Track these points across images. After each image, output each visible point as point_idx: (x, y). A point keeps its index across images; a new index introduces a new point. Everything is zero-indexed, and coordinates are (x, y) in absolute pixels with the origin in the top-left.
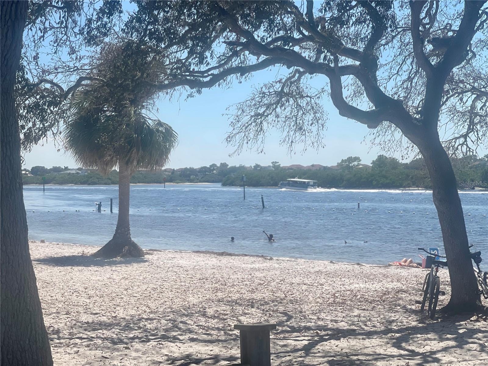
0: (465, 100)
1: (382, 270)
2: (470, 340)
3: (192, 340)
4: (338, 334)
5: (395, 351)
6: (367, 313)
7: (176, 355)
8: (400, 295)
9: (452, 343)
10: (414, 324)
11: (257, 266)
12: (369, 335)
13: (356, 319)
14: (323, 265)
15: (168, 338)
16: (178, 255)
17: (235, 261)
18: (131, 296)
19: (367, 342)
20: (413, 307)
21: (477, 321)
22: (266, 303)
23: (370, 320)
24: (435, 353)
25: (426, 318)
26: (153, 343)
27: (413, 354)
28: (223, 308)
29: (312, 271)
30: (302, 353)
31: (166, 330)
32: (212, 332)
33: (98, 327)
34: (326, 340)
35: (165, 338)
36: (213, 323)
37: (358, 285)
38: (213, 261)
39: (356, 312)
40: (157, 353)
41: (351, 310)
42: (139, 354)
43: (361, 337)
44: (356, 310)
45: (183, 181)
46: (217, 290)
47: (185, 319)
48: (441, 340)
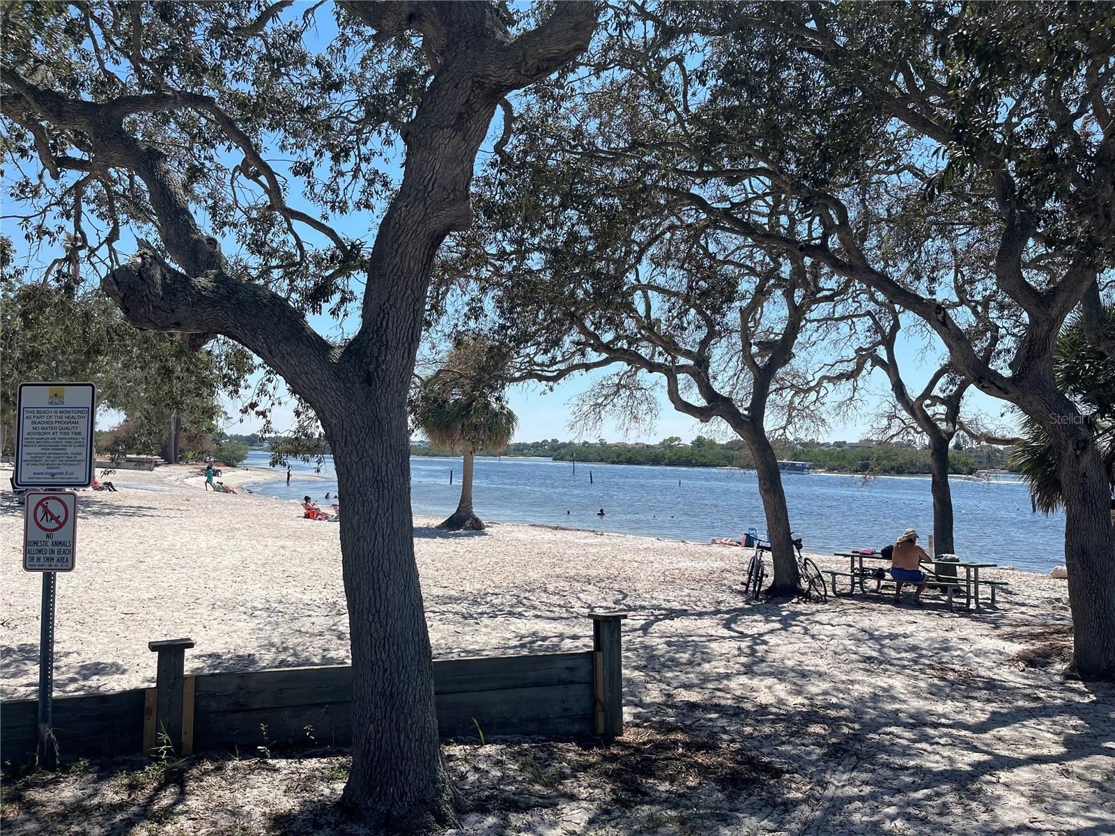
0: (784, 395)
1: (706, 548)
2: (794, 623)
3: (537, 617)
4: (672, 614)
5: (726, 633)
6: (696, 593)
7: (523, 632)
8: (724, 575)
9: (778, 625)
10: (741, 605)
11: (589, 541)
12: (700, 615)
13: (687, 599)
14: (649, 542)
15: (514, 614)
16: (515, 529)
17: (569, 536)
18: (475, 569)
19: (699, 622)
20: (738, 588)
21: (798, 603)
22: (602, 580)
23: (699, 600)
24: (761, 635)
25: (751, 599)
26: (500, 619)
27: (743, 636)
28: (562, 584)
29: (641, 547)
30: (640, 633)
31: (512, 606)
32: (554, 609)
33: (447, 601)
34: (661, 620)
35: (511, 614)
36: (555, 599)
37: (686, 564)
38: (549, 535)
39: (687, 591)
40: (506, 629)
41: (681, 589)
42: (489, 630)
43: (693, 617)
44: (686, 590)
45: (516, 455)
46: (554, 565)
47: (527, 595)
48: (767, 621)
